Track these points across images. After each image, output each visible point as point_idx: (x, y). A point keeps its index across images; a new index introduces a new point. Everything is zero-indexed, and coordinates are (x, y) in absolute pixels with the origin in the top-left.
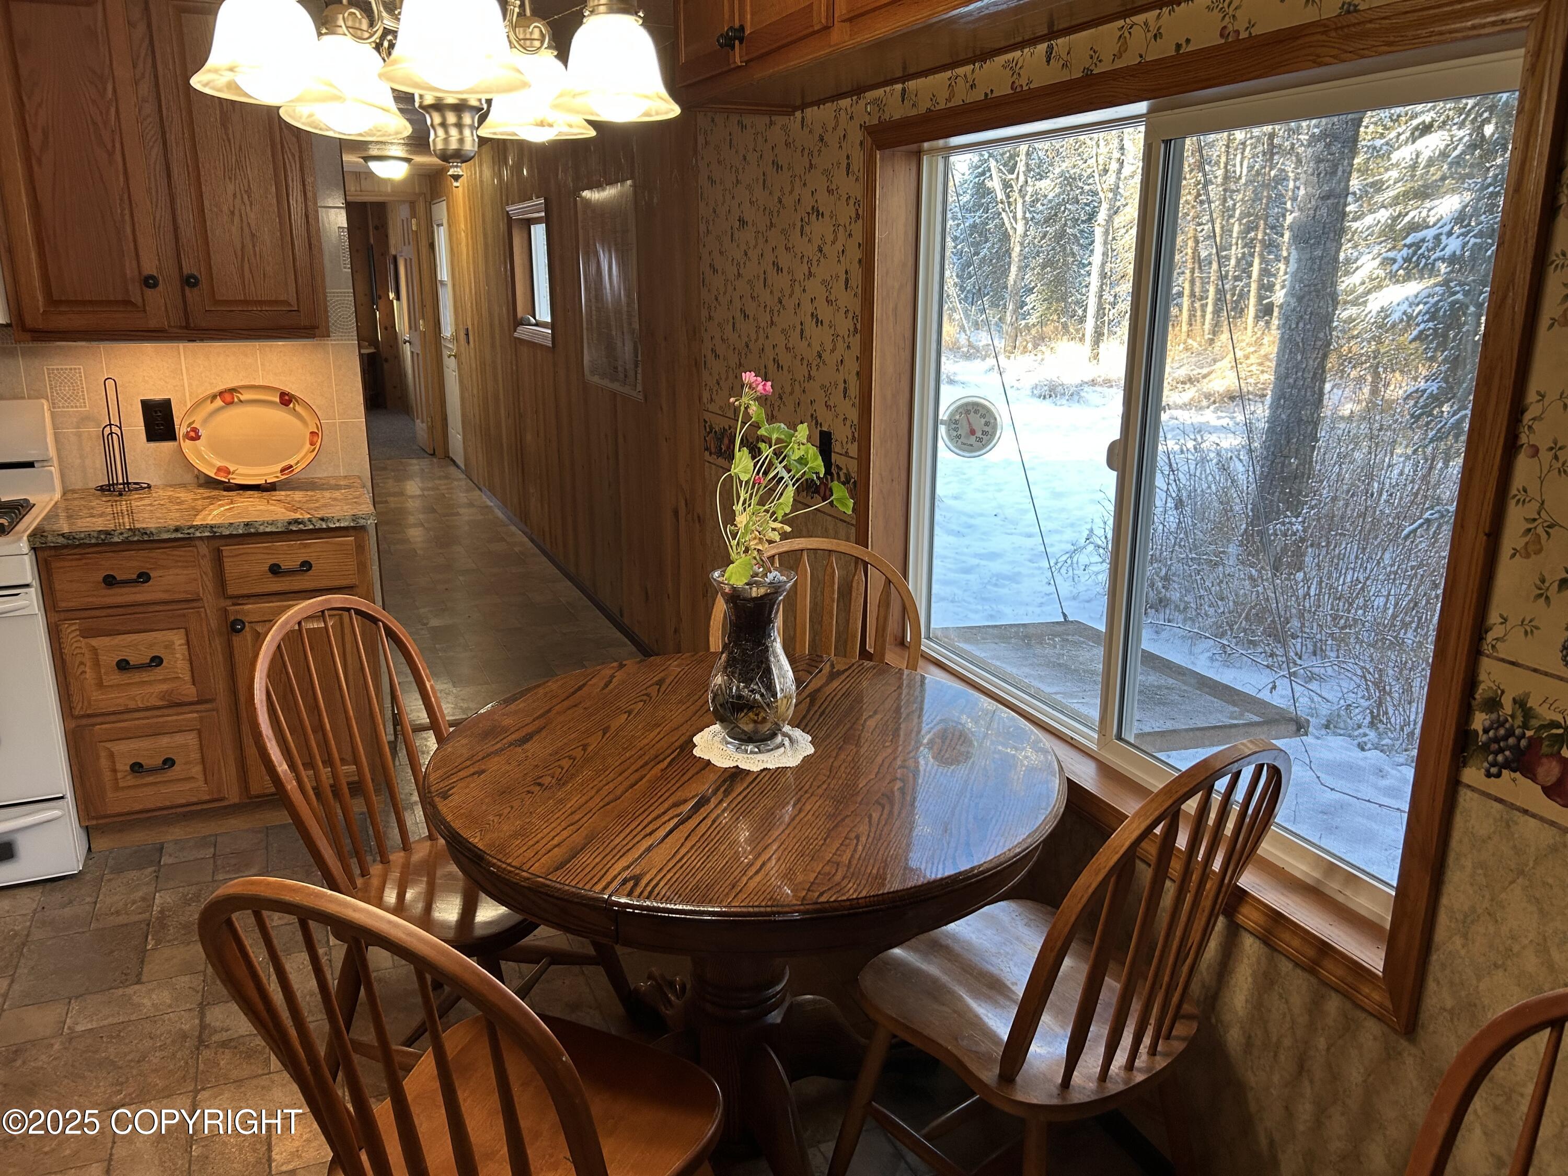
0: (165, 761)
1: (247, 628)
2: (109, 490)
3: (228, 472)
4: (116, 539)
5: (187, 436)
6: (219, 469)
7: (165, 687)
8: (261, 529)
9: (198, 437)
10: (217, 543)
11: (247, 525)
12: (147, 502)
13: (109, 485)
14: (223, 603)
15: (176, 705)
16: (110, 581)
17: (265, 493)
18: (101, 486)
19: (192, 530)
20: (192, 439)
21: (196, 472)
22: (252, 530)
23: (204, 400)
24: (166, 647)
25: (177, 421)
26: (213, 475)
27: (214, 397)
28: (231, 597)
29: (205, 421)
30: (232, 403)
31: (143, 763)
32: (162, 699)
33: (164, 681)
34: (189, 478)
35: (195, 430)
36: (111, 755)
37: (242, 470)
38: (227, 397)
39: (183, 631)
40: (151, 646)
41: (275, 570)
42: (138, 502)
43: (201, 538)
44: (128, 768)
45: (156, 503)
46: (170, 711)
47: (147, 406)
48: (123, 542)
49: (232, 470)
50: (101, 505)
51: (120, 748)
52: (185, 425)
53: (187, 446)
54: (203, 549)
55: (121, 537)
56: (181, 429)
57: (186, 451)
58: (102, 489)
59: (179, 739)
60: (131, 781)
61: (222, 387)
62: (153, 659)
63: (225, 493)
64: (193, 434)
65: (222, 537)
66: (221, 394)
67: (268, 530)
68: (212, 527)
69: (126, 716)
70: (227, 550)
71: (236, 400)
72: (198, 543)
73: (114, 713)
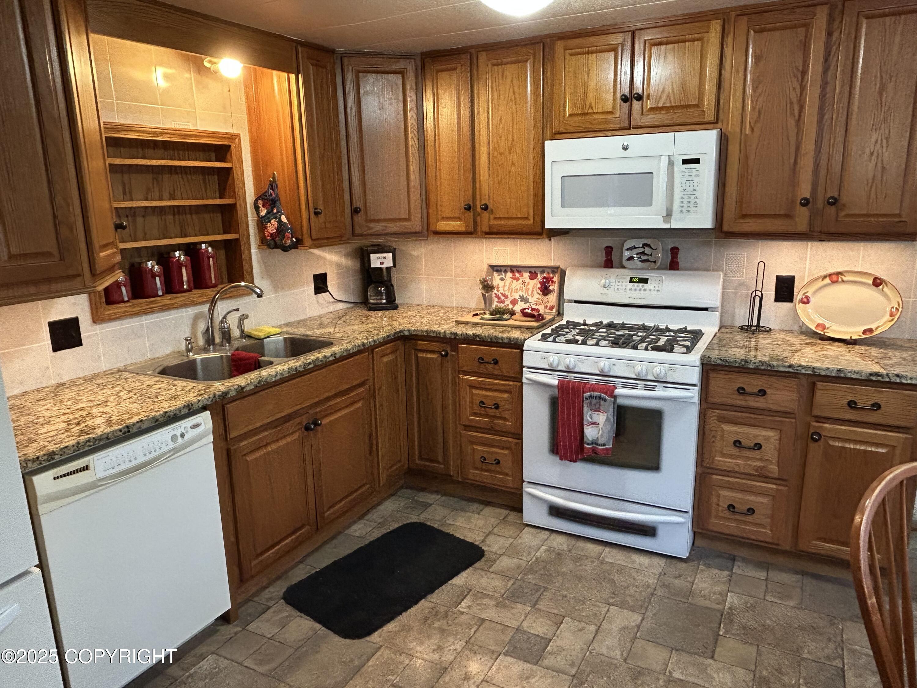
0: (749, 510)
1: (822, 440)
2: (747, 330)
3: (824, 327)
4: (751, 366)
5: (802, 301)
6: (818, 325)
7: (759, 464)
8: (849, 375)
9: (808, 302)
10: (814, 379)
11: (839, 371)
12: (769, 341)
13: (748, 326)
14: (808, 418)
15: (764, 477)
16: (741, 391)
17: (849, 346)
18: (742, 326)
19: (800, 368)
20: (804, 303)
21: (801, 324)
22: (842, 375)
23: (817, 279)
24: (765, 440)
25: (796, 290)
26: (814, 329)
27: (825, 277)
28: (815, 417)
29: (815, 292)
30: (836, 282)
31: (736, 505)
32: (756, 470)
33: (760, 460)
34: (796, 328)
35: (807, 297)
36: (719, 496)
37: (834, 327)
38: (834, 278)
39: (779, 431)
40: (756, 436)
41: (852, 404)
42: (763, 340)
43: (804, 374)
44: (726, 506)
45: (775, 343)
46: (759, 479)
47: (779, 280)
48: (754, 369)
49: (827, 326)
50: (741, 338)
51: (724, 493)
52: (802, 293)
53: (800, 307)
54: (804, 381)
55: (754, 365)
56: (798, 295)
57: (799, 311)
58: (742, 328)
59: (760, 499)
60: (727, 514)
61: (831, 271)
62: (756, 444)
63: (820, 342)
64: (805, 300)
65: (819, 375)
66: (830, 275)
67: (853, 376)
68: (814, 368)
69: (733, 475)
70: (819, 385)
71: (840, 280)
72: (801, 376)
73: (726, 471)
